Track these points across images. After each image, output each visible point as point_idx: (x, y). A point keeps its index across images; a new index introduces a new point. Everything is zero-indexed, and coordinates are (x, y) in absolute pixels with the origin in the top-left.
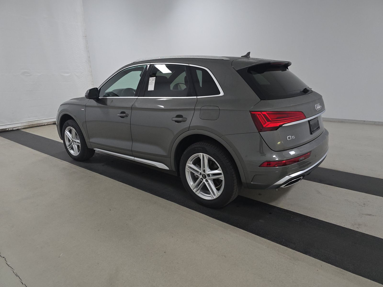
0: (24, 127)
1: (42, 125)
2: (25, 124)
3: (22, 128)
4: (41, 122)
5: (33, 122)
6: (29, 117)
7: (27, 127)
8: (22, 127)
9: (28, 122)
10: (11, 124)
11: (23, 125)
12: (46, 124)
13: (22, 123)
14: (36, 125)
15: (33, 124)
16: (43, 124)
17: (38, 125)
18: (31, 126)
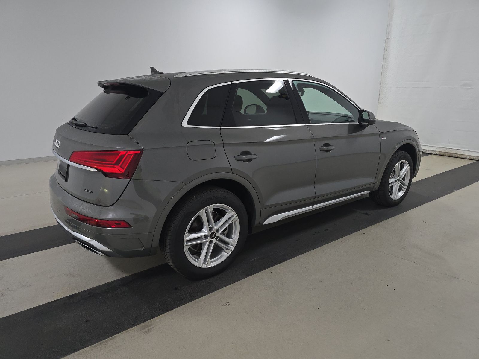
0: (438, 153)
1: (462, 157)
2: (440, 150)
3: (436, 154)
4: (462, 153)
5: (452, 150)
6: (449, 143)
7: (441, 153)
8: (437, 152)
9: (445, 148)
10: (426, 146)
11: (438, 150)
12: (467, 158)
13: (438, 147)
14: (453, 155)
15: (451, 152)
16: (464, 157)
17: (457, 155)
18: (447, 154)
